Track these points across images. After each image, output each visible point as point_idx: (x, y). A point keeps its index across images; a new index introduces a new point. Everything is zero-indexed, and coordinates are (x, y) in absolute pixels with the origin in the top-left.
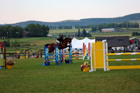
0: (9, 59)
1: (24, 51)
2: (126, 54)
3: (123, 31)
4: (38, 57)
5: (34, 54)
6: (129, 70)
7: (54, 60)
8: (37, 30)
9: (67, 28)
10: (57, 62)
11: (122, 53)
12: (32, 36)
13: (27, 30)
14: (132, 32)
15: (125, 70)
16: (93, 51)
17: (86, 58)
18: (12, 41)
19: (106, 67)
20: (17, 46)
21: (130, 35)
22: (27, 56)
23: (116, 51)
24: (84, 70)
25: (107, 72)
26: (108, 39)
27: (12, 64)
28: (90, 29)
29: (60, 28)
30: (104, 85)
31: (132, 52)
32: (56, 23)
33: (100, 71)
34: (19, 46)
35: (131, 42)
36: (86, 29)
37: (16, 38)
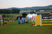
0: (5, 21)
1: (10, 19)
2: (48, 19)
3: (47, 11)
4: (16, 21)
5: (14, 20)
6: (50, 25)
7: (22, 22)
8: (16, 11)
9: (27, 10)
10: (23, 23)
11: (47, 19)
12: (14, 13)
13: (12, 11)
14: (51, 12)
15: (48, 26)
16: (36, 19)
17: (33, 21)
18: (6, 15)
19: (41, 25)
20: (8, 16)
21: (50, 13)
22: (12, 20)
23: (45, 19)
24: (33, 26)
25: (41, 26)
26: (42, 14)
27: (6, 23)
28: (35, 11)
29: (24, 10)
30: (40, 31)
31: (51, 19)
32: (22, 8)
33: (39, 26)
34: (9, 17)
35: (50, 15)
36: (34, 11)
37: (8, 14)
